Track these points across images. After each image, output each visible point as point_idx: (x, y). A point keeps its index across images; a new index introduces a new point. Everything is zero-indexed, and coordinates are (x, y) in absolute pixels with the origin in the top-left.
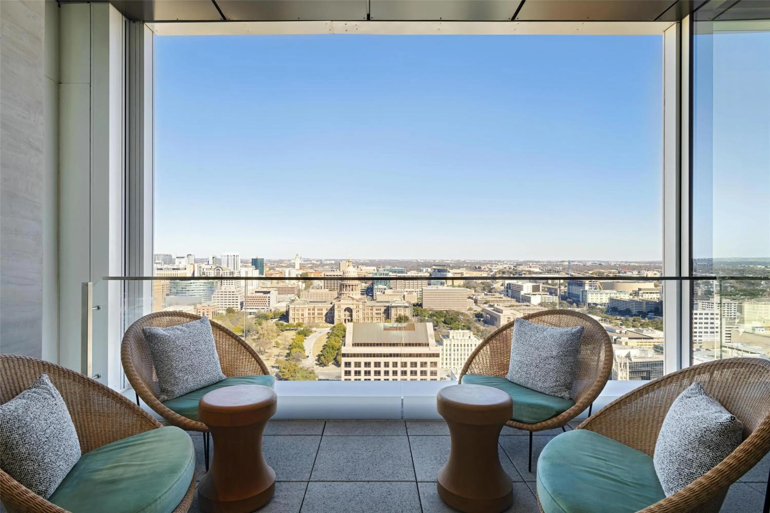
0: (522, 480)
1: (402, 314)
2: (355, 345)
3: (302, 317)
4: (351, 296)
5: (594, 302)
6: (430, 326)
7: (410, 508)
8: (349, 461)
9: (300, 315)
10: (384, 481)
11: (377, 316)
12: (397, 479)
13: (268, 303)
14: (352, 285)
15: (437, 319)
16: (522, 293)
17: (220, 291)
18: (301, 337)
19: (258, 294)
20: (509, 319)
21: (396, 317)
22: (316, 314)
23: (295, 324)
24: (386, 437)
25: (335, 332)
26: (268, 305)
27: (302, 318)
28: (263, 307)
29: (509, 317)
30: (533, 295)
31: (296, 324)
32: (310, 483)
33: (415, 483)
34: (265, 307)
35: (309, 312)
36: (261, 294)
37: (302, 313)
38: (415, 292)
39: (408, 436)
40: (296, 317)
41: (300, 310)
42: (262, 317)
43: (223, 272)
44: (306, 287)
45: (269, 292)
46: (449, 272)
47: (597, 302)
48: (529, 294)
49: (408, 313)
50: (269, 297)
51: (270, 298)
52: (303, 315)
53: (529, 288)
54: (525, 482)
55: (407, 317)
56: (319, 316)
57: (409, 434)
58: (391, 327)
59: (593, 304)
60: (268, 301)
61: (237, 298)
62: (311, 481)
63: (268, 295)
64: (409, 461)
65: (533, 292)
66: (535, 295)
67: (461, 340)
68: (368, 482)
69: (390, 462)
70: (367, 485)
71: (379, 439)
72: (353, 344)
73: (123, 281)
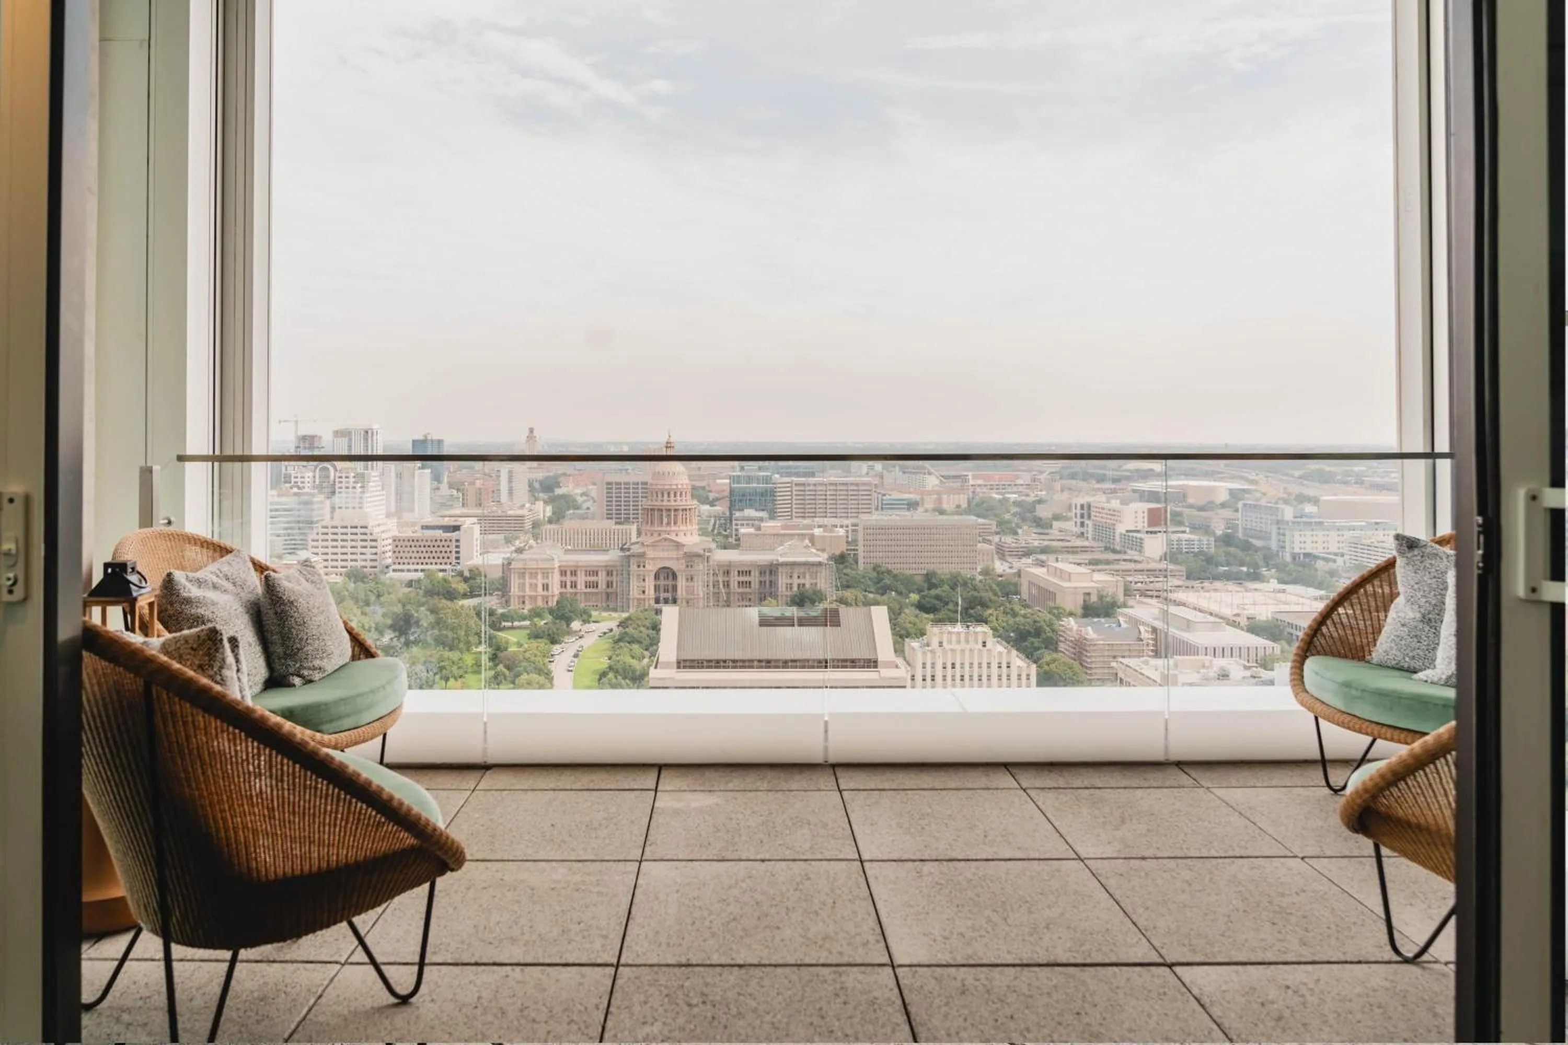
0: (1075, 856)
1: (807, 586)
2: (683, 664)
3: (545, 593)
4: (673, 537)
5: (1308, 550)
6: (880, 615)
7: (850, 897)
8: (718, 831)
9: (540, 588)
10: (794, 860)
11: (741, 590)
12: (820, 857)
13: (454, 555)
14: (676, 510)
15: (899, 598)
16: (1121, 529)
17: (330, 524)
18: (542, 644)
19: (429, 533)
20: (1087, 598)
21: (789, 593)
22: (581, 586)
23: (526, 612)
24: (793, 793)
25: (630, 630)
26: (454, 561)
27: (543, 597)
28: (443, 567)
29: (1087, 591)
30: (1151, 532)
31: (530, 611)
32: (643, 864)
33: (859, 863)
34: (448, 567)
35: (564, 579)
36: (439, 533)
37: (545, 581)
38: (842, 526)
39: (840, 792)
40: (528, 592)
41: (540, 576)
42: (438, 594)
43: (338, 474)
44: (554, 513)
45: (456, 528)
46: (930, 473)
47: (1315, 552)
48: (1138, 531)
49: (824, 582)
50: (457, 541)
51: (461, 544)
52: (546, 587)
53: (1140, 515)
54: (1082, 860)
55: (820, 591)
56: (589, 590)
57: (842, 787)
58: (777, 619)
59: (1306, 555)
60: (454, 550)
61: (373, 544)
62: (646, 860)
63: (454, 535)
64: (843, 829)
65: (1149, 526)
66: (1155, 532)
67: (963, 651)
68: (763, 861)
69: (805, 831)
70: (762, 866)
71: (779, 795)
72: (679, 663)
73: (210, 463)
